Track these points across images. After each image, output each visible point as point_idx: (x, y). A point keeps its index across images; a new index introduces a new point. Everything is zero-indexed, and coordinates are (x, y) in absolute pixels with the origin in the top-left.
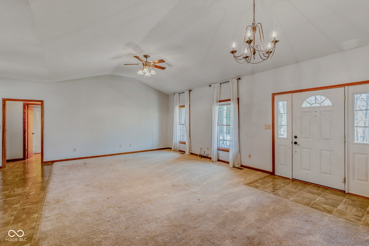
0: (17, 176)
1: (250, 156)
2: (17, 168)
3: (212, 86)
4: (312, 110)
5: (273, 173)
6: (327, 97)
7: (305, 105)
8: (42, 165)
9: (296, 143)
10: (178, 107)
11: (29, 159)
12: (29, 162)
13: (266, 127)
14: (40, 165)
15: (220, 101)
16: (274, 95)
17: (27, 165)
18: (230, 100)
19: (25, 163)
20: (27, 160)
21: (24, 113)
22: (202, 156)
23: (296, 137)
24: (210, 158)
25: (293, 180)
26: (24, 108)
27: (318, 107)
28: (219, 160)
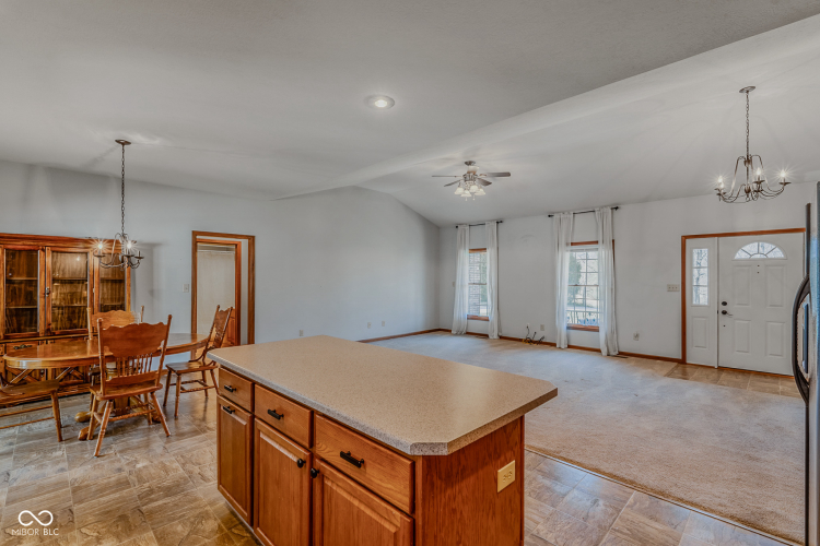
1: (637, 336)
3: (556, 216)
4: (751, 264)
5: (682, 362)
6: (778, 246)
7: (740, 255)
9: (724, 313)
10: (467, 251)
13: (671, 288)
15: (572, 244)
16: (685, 238)
18: (597, 242)
22: (530, 341)
23: (725, 304)
24: (554, 345)
25: (721, 369)
27: (763, 259)
28: (569, 347)
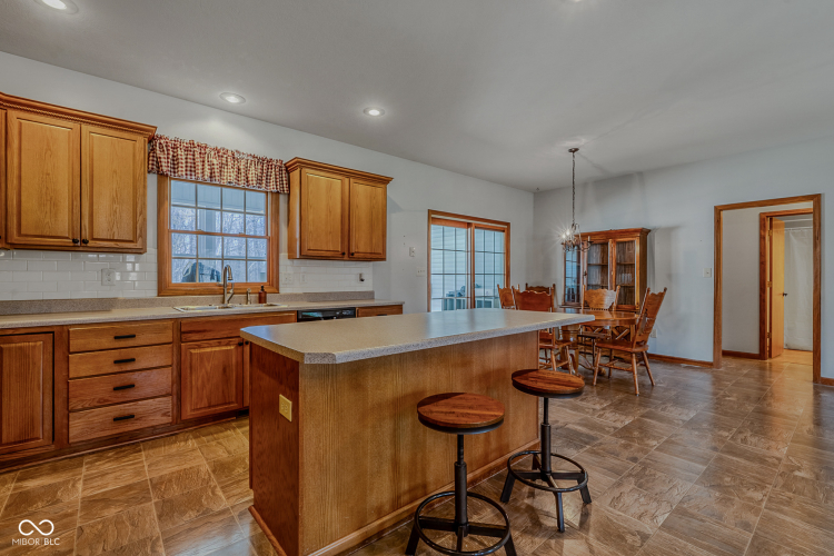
0: (748, 398)
2: (746, 375)
8: (815, 387)
11: (774, 360)
12: (774, 368)
14: (811, 385)
17: (768, 373)
19: (763, 368)
20: (768, 361)
21: (762, 238)
26: (762, 226)
